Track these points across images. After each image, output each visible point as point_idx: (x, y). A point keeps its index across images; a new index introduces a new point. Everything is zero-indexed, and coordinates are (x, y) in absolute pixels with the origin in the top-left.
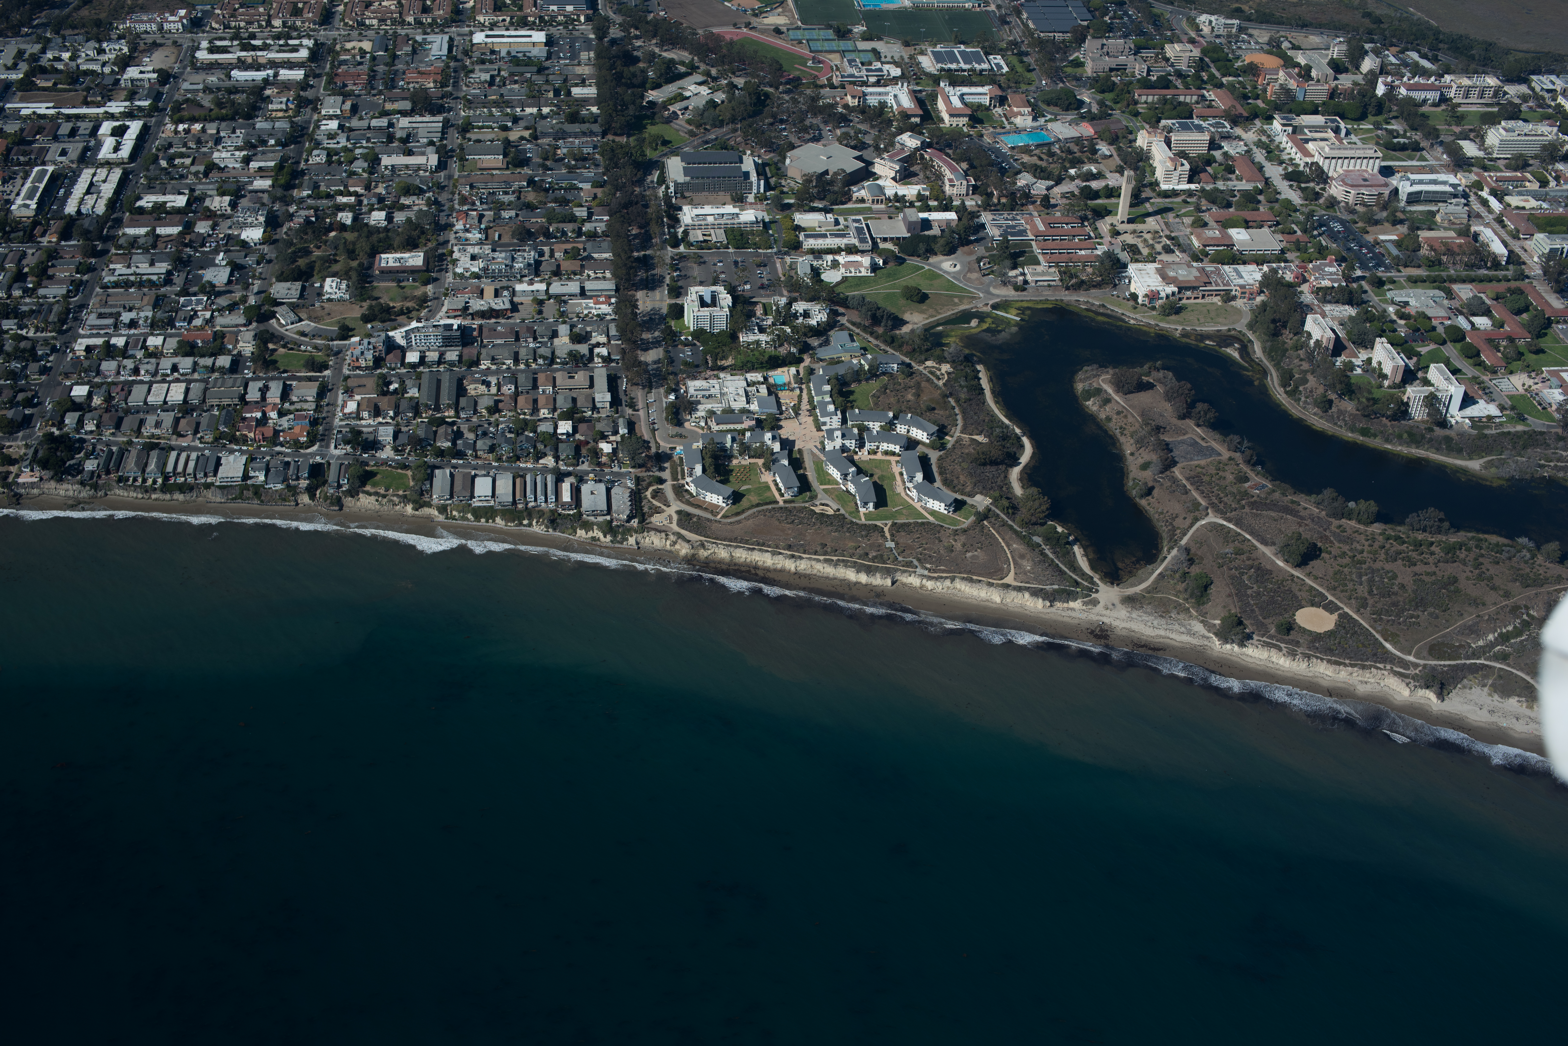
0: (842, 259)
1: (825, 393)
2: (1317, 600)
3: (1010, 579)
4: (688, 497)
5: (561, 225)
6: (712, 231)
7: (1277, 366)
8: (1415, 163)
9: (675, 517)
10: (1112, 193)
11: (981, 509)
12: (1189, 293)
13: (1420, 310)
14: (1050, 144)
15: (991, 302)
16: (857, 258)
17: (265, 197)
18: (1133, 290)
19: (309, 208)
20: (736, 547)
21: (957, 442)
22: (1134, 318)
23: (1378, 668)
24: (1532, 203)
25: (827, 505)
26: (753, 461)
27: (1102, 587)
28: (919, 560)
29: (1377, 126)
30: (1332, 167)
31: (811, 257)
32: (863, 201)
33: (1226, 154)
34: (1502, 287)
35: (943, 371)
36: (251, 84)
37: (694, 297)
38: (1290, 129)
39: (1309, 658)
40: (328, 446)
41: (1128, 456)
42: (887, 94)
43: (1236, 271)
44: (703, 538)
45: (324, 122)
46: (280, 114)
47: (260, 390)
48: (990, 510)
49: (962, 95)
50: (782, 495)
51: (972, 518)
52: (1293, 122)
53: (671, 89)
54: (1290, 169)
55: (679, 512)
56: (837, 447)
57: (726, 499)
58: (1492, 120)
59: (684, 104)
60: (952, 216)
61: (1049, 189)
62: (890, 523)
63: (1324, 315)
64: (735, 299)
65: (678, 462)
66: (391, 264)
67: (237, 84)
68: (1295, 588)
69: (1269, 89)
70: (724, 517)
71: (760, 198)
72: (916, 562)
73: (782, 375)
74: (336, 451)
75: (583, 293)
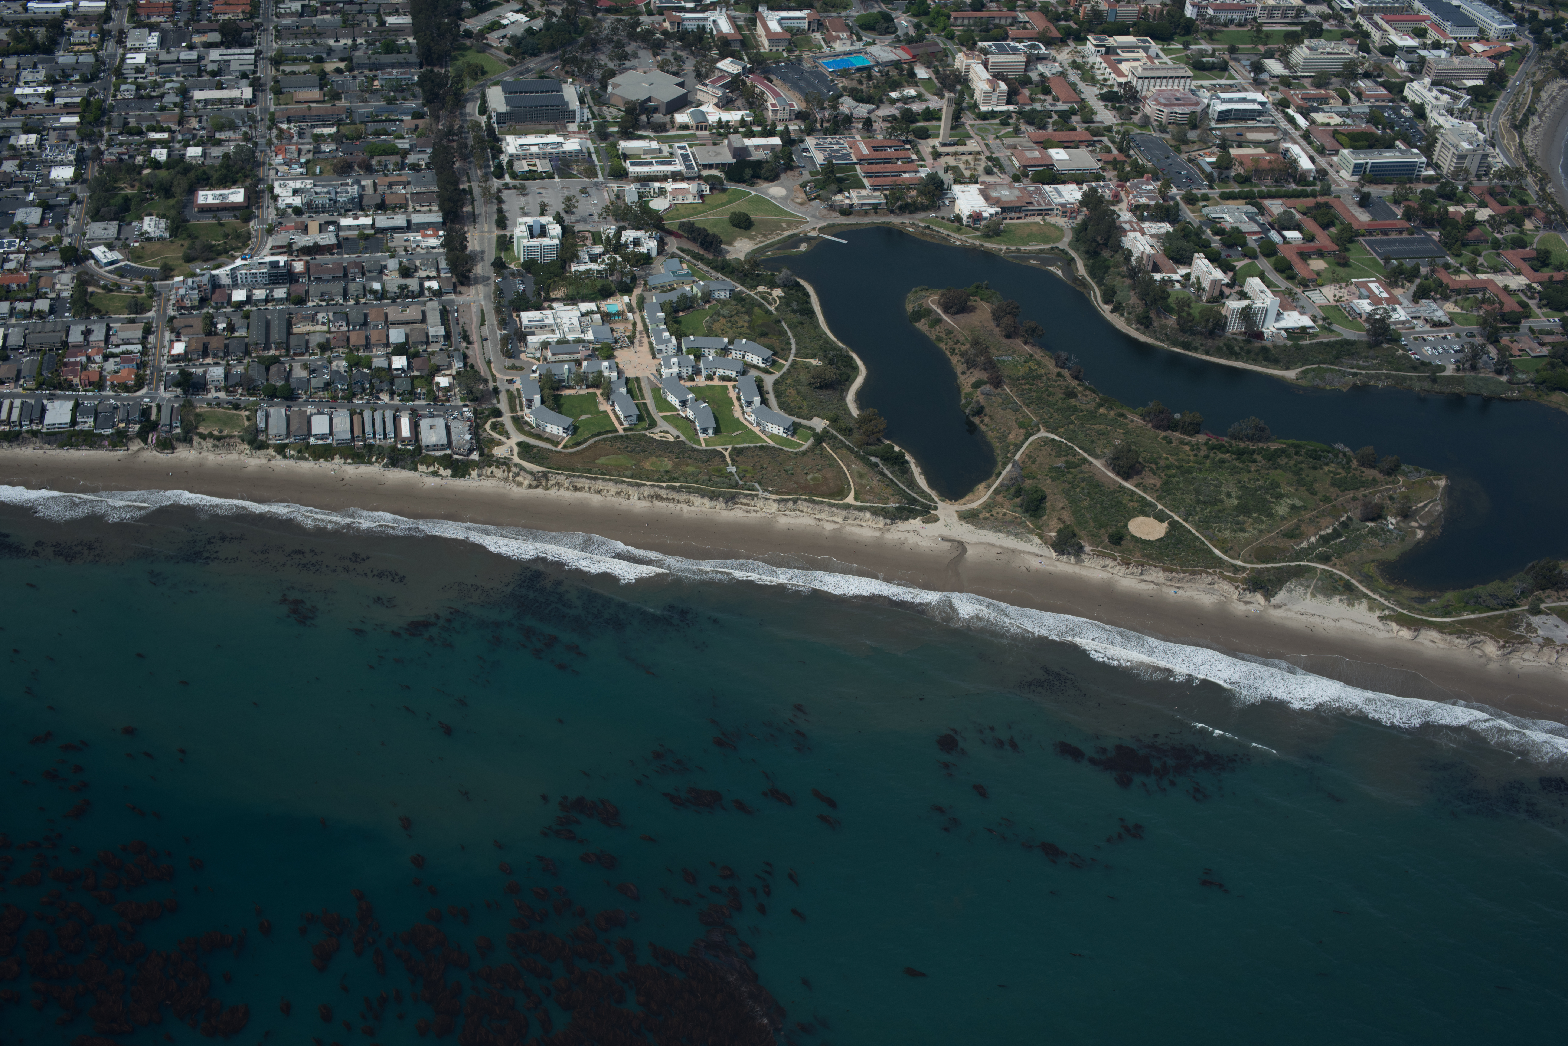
0: (670, 186)
1: (659, 320)
2: (1145, 509)
3: (850, 499)
4: (528, 428)
5: (383, 158)
6: (537, 161)
7: (1100, 283)
8: (1223, 82)
9: (516, 449)
10: (932, 115)
11: (819, 430)
12: (1013, 215)
13: (1234, 225)
14: (868, 69)
15: (818, 226)
16: (684, 185)
17: (73, 135)
18: (957, 212)
19: (121, 145)
20: (579, 477)
21: (791, 366)
22: (958, 240)
23: (1208, 573)
24: (1336, 120)
25: (667, 432)
26: (591, 390)
27: (940, 504)
28: (760, 484)
29: (1186, 46)
30: (1145, 87)
31: (638, 185)
32: (685, 127)
33: (1041, 75)
34: (1310, 202)
35: (774, 295)
36: (49, 17)
37: (523, 228)
38: (1103, 49)
39: (1143, 566)
40: (157, 389)
41: (959, 374)
42: (706, 19)
43: (1056, 190)
44: (543, 469)
45: (129, 56)
46: (83, 48)
47: (82, 333)
48: (828, 432)
49: (783, 19)
50: (621, 424)
51: (811, 441)
52: (1106, 43)
53: (487, 17)
54: (1105, 90)
55: (519, 444)
56: (674, 375)
57: (566, 429)
58: (1295, 39)
59: (502, 32)
60: (776, 141)
61: (869, 112)
62: (730, 448)
63: (1143, 233)
64: (564, 229)
65: (515, 393)
66: (210, 201)
67: (35, 17)
68: (1125, 500)
69: (1081, 10)
70: (565, 447)
71: (584, 127)
72: (757, 486)
73: (616, 304)
74: (165, 394)
75: (409, 227)
